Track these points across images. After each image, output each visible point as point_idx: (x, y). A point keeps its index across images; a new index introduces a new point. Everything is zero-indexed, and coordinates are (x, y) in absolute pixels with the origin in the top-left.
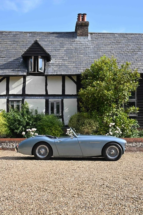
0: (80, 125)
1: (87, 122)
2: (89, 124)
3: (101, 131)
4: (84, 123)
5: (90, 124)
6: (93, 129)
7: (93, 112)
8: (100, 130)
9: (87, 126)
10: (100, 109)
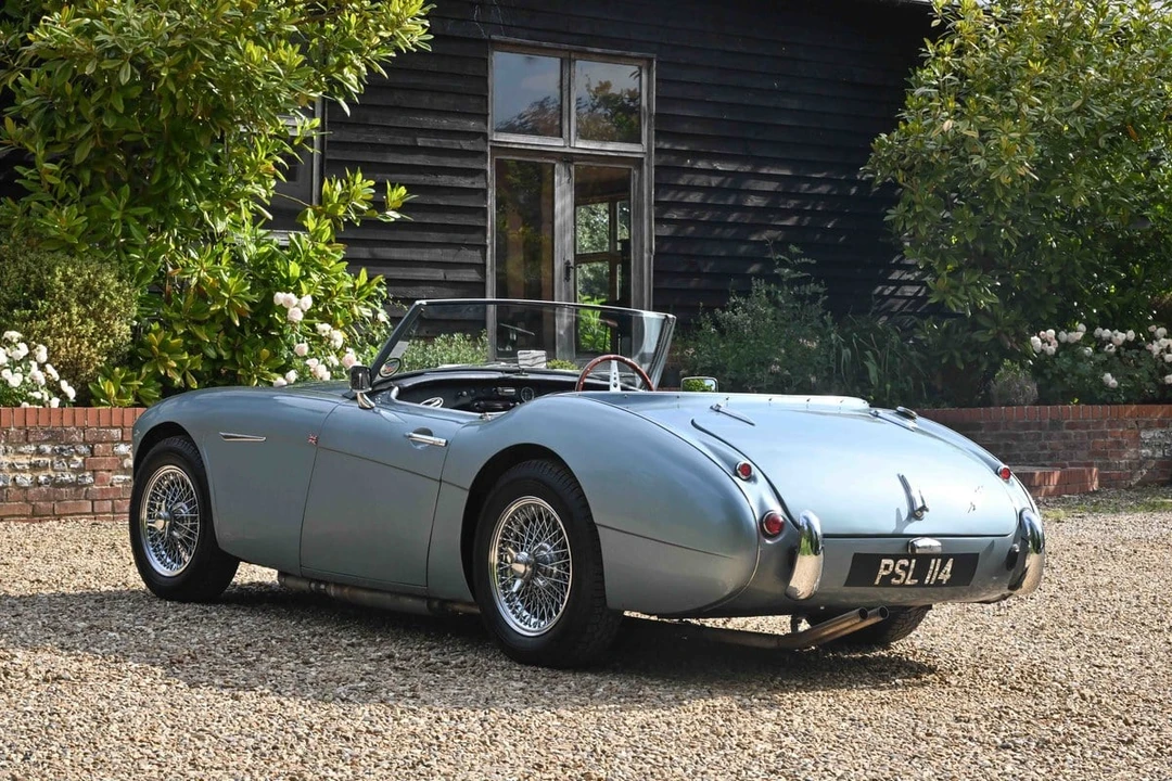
0: (17, 305)
1: (66, 279)
2: (82, 302)
3: (173, 352)
4: (41, 293)
5: (88, 294)
6: (112, 335)
7: (104, 199)
8: (164, 346)
9: (69, 311)
10: (165, 178)
